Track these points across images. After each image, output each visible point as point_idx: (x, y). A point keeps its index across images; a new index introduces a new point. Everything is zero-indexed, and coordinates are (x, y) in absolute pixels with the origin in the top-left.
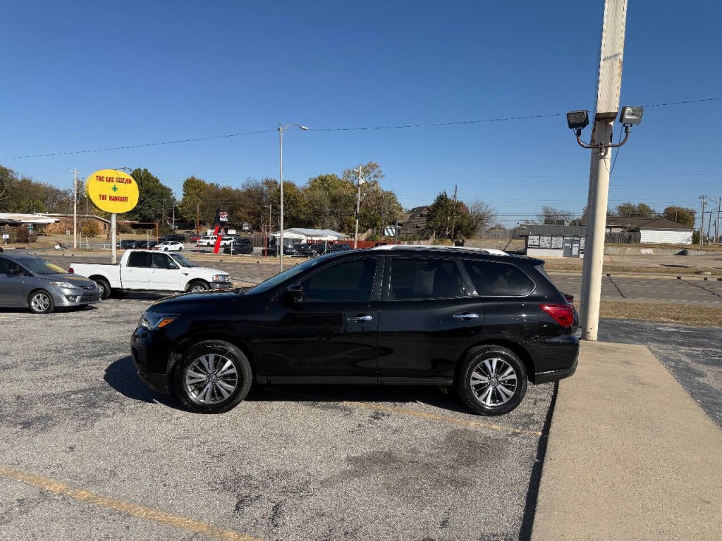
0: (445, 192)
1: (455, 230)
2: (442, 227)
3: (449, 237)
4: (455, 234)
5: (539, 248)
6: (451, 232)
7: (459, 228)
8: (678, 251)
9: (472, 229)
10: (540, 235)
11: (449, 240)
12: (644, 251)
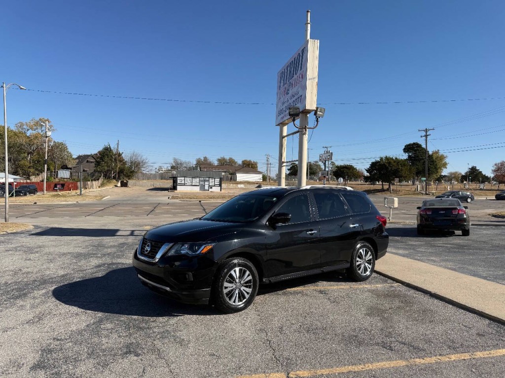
0: (109, 145)
1: (118, 173)
2: (108, 170)
3: (114, 178)
4: (119, 176)
5: (185, 185)
6: (116, 175)
7: (121, 171)
8: (257, 185)
9: (131, 172)
10: (185, 177)
11: (114, 181)
12: (239, 186)
